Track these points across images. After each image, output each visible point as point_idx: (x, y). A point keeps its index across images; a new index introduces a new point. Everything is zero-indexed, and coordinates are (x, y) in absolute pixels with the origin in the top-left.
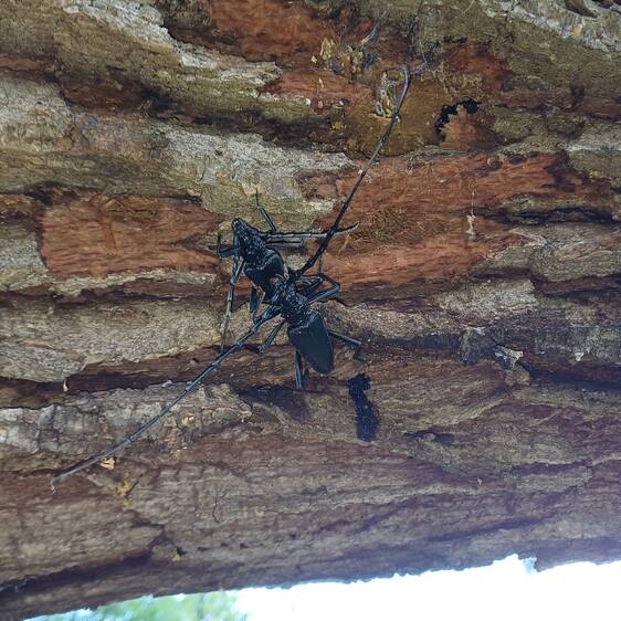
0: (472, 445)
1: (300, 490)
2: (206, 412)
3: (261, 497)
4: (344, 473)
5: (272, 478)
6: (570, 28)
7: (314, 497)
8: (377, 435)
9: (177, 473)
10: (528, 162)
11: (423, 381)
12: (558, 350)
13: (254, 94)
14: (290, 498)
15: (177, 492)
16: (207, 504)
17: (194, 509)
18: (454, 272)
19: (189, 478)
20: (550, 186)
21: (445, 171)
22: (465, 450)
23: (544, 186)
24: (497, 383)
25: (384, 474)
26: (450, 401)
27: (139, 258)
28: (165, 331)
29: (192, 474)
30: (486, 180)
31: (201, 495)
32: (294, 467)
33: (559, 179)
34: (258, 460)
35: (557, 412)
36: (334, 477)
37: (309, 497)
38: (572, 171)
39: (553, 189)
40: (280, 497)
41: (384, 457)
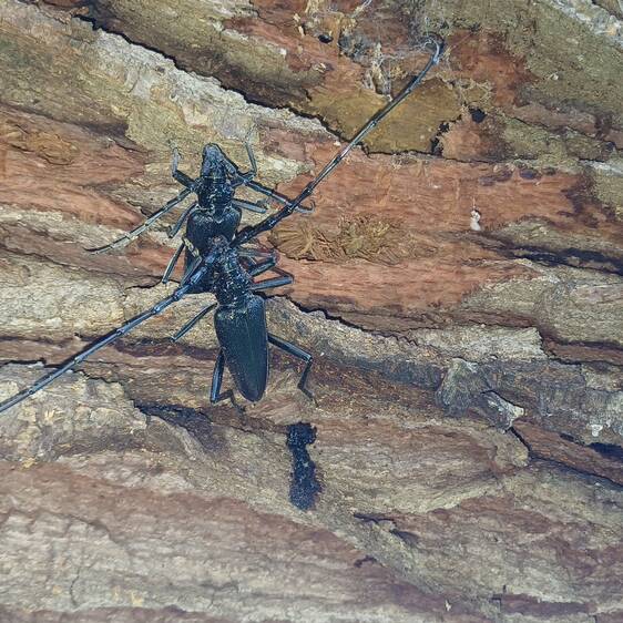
0: (443, 554)
1: (200, 580)
2: (82, 410)
3: (144, 579)
4: (265, 568)
5: (165, 556)
6: (603, 26)
7: (219, 593)
8: (317, 505)
9: (32, 523)
10: (543, 179)
11: (386, 450)
12: (570, 415)
13: (218, 26)
14: (184, 589)
15: (26, 549)
16: (65, 574)
17: (44, 578)
18: (440, 303)
19: (47, 533)
20: (568, 215)
21: (441, 175)
22: (431, 558)
23: (561, 213)
24: (482, 466)
25: (319, 580)
26: (420, 479)
27: (32, 193)
28: (49, 298)
29: (53, 528)
30: (490, 191)
31: (58, 560)
32: (197, 547)
33: (579, 209)
34: (149, 529)
35: (556, 530)
36: (250, 570)
37: (211, 591)
38: (596, 202)
39: (571, 219)
40: (171, 584)
41: (322, 557)
